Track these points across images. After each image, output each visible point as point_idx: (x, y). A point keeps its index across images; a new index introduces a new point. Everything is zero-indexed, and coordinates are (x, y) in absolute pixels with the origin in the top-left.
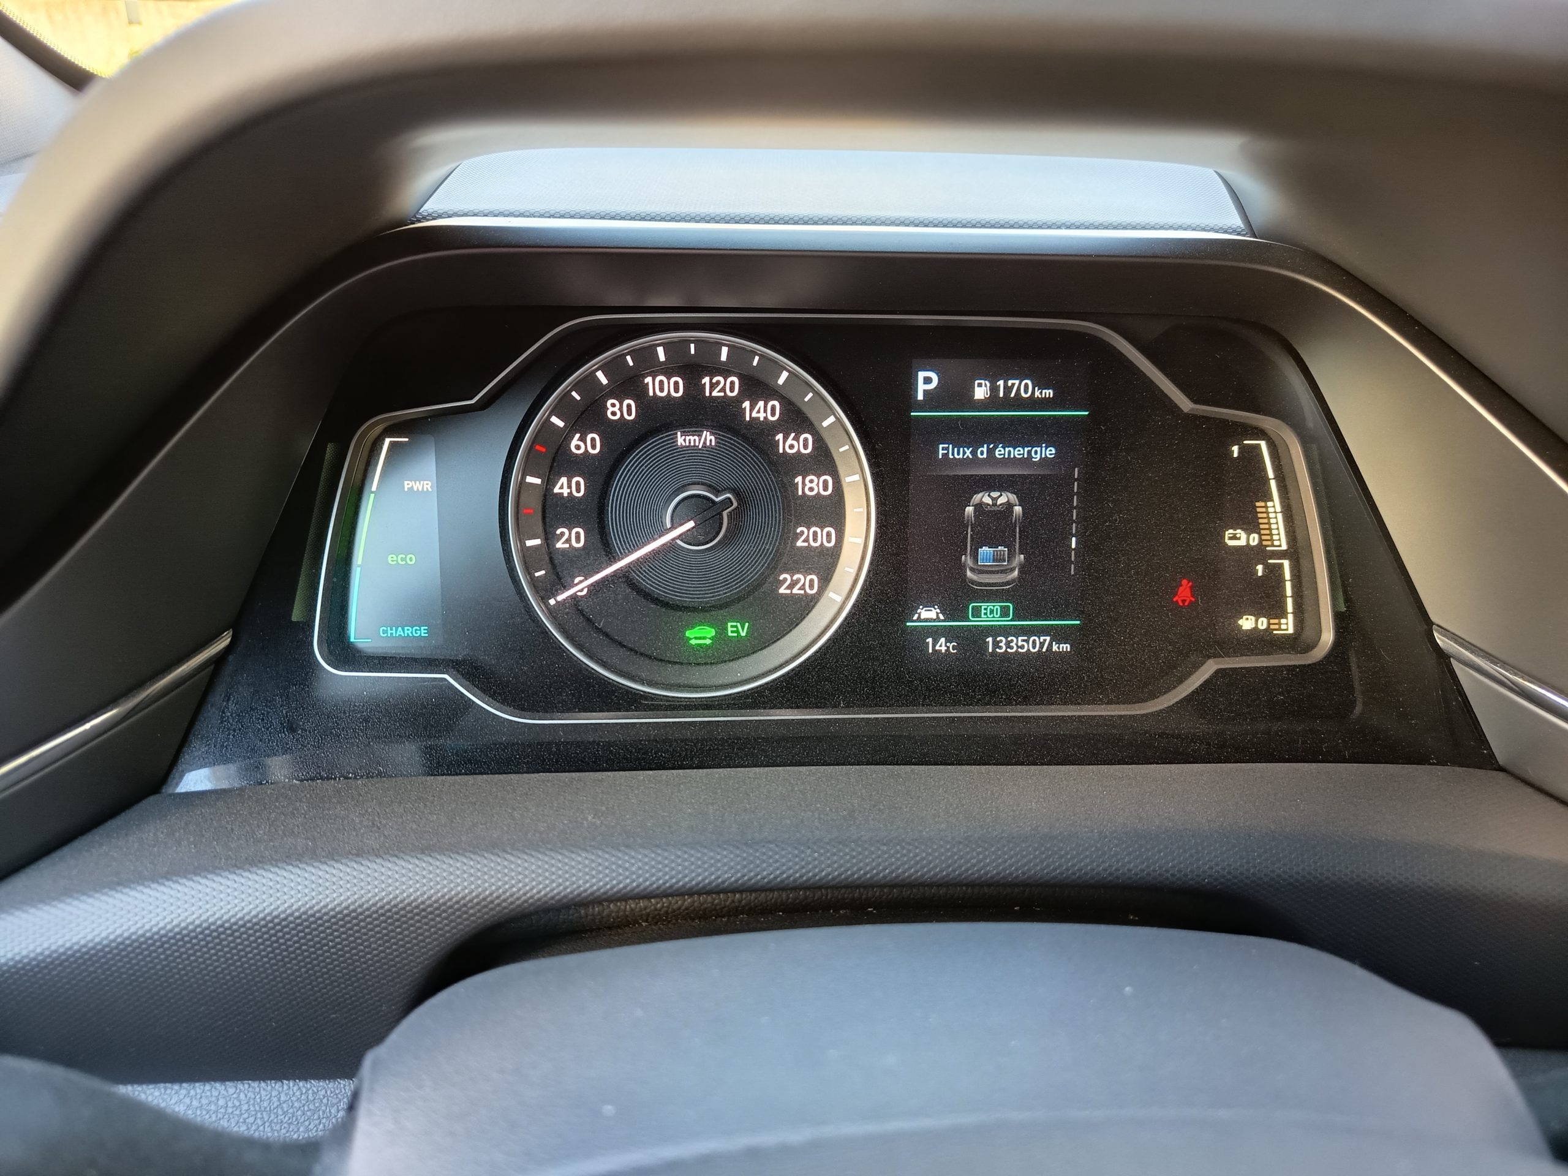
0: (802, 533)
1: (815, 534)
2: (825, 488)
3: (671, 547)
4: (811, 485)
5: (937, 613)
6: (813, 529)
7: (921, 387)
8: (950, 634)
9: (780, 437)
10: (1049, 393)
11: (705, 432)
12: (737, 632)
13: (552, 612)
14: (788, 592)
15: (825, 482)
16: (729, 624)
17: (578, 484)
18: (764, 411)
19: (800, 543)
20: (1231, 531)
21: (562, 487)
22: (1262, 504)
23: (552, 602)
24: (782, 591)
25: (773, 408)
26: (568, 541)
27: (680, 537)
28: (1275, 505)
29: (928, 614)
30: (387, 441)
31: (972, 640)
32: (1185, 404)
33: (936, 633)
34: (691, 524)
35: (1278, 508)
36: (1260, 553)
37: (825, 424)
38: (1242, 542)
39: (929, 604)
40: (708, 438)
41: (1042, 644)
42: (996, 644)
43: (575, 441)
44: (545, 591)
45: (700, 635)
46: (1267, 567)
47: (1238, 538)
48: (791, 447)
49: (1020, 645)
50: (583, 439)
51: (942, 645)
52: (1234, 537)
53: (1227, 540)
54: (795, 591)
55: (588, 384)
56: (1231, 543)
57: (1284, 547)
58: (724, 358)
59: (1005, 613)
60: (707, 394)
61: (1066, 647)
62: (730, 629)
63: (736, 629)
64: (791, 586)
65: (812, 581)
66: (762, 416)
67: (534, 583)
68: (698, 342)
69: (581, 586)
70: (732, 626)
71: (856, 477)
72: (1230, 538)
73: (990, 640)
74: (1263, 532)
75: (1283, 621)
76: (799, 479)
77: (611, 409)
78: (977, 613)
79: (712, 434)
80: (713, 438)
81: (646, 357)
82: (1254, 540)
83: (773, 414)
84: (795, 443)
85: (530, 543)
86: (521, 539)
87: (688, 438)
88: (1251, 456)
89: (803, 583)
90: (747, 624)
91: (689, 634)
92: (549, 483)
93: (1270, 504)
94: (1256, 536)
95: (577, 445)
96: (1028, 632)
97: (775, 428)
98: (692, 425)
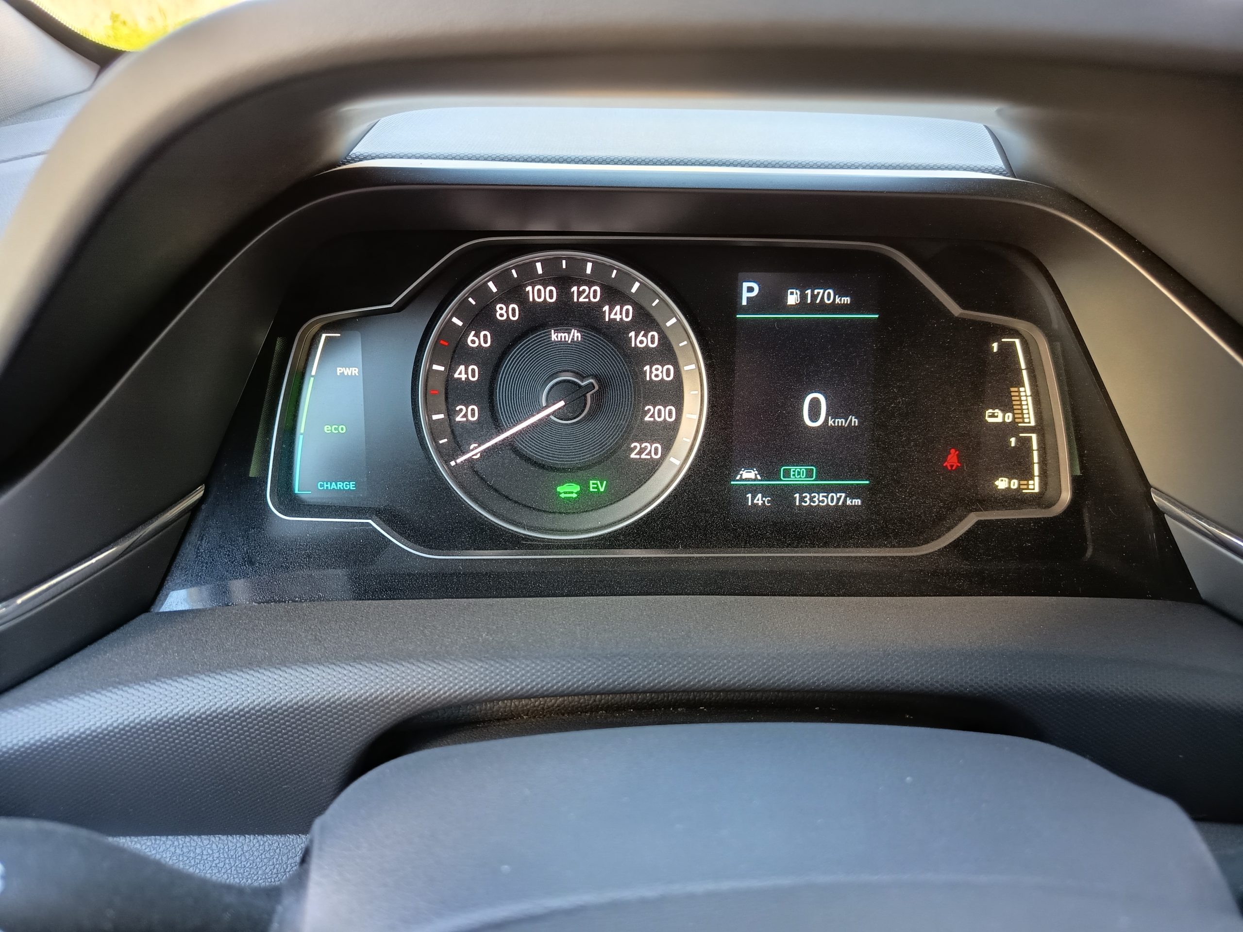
0: (649, 410)
1: (659, 411)
2: (668, 375)
3: (546, 421)
4: (657, 373)
5: (756, 475)
6: (658, 407)
7: (745, 295)
8: (765, 491)
9: (632, 334)
10: (847, 300)
11: (573, 330)
12: (597, 488)
13: (452, 471)
14: (638, 457)
15: (668, 370)
16: (591, 482)
17: (473, 371)
18: (620, 314)
19: (647, 419)
20: (990, 411)
21: (461, 373)
22: (1016, 389)
23: (453, 463)
24: (633, 456)
25: (627, 311)
26: (465, 416)
27: (553, 413)
28: (1026, 390)
29: (749, 475)
30: (324, 336)
31: (783, 495)
32: (955, 309)
33: (754, 490)
34: (562, 403)
35: (1029, 393)
36: (1013, 428)
37: (669, 324)
38: (999, 420)
39: (750, 467)
40: (576, 335)
41: (838, 499)
42: (802, 499)
43: (471, 337)
44: (447, 455)
45: (569, 490)
46: (1019, 440)
47: (996, 417)
48: (641, 342)
49: (821, 500)
50: (477, 335)
51: (759, 500)
52: (993, 416)
53: (987, 418)
54: (643, 456)
55: (482, 292)
56: (990, 420)
57: (1033, 424)
58: (589, 271)
59: (809, 474)
60: (575, 300)
61: (857, 502)
62: (591, 486)
63: (598, 486)
64: (640, 453)
65: (656, 449)
66: (618, 317)
67: (438, 448)
68: (569, 259)
69: (475, 451)
70: (593, 484)
71: (693, 367)
72: (990, 416)
73: (797, 495)
74: (1016, 411)
75: (1031, 482)
76: (647, 368)
77: (499, 312)
78: (787, 474)
79: (578, 331)
80: (579, 335)
81: (527, 271)
82: (1009, 417)
83: (627, 316)
84: (644, 339)
85: (435, 417)
86: (429, 413)
87: (559, 335)
88: (1008, 351)
90: (605, 482)
91: (560, 489)
92: (451, 370)
93: (1022, 389)
94: (1010, 415)
95: (472, 340)
96: (828, 489)
97: (628, 327)
98: (563, 324)
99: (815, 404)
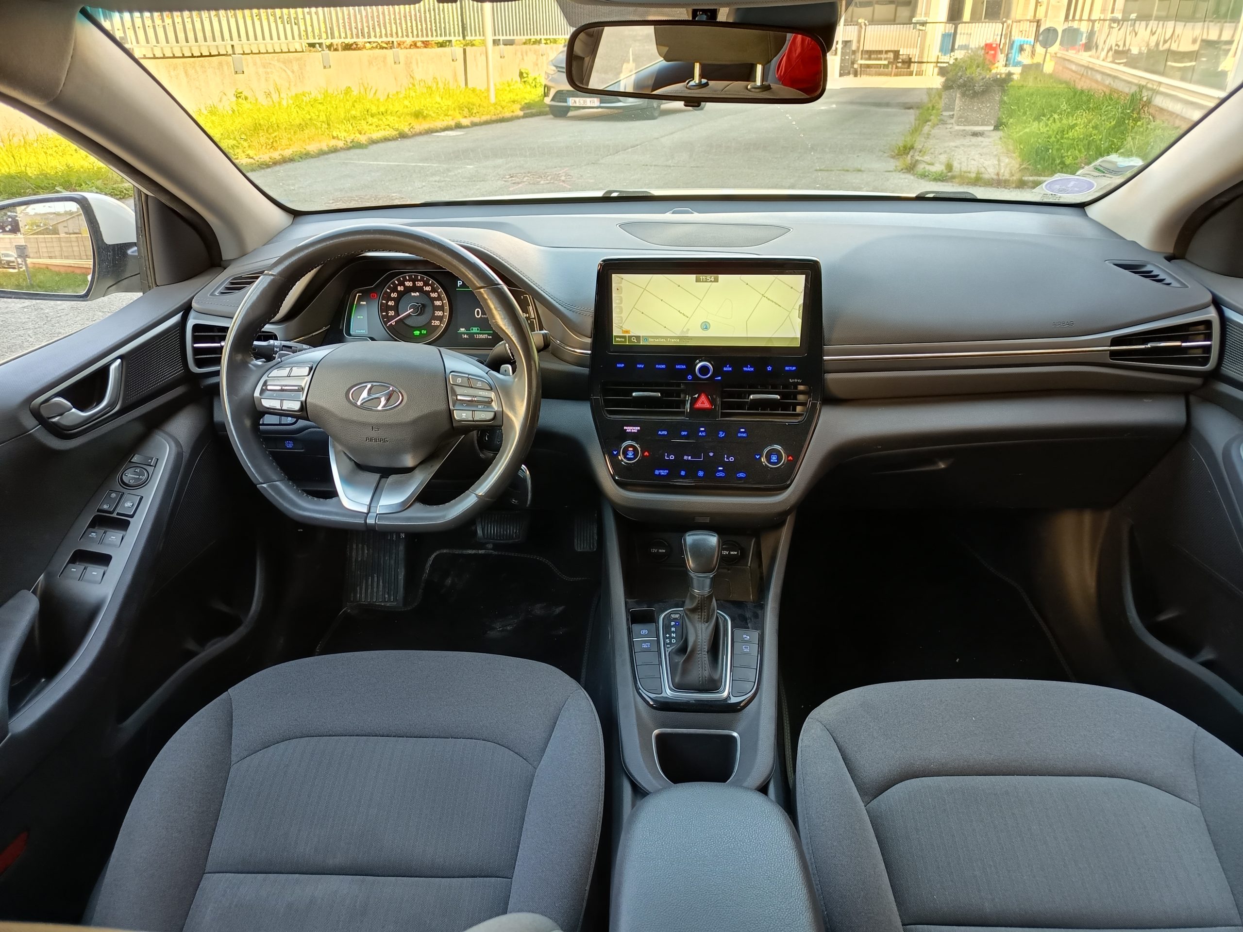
0: (435, 312)
1: (438, 313)
3: (409, 314)
4: (438, 303)
7: (459, 284)
8: (467, 334)
9: (431, 294)
13: (388, 328)
15: (440, 303)
17: (392, 302)
18: (428, 288)
19: (435, 315)
21: (390, 303)
22: (528, 307)
23: (387, 325)
26: (391, 314)
27: (410, 312)
28: (531, 308)
29: (462, 330)
30: (358, 294)
31: (471, 335)
33: (464, 334)
34: (413, 310)
36: (529, 318)
37: (439, 291)
39: (462, 328)
40: (418, 294)
41: (485, 336)
42: (476, 336)
43: (392, 294)
45: (417, 333)
46: (530, 321)
48: (433, 296)
49: (481, 336)
51: (465, 336)
55: (394, 283)
58: (419, 278)
59: (478, 329)
60: (417, 285)
61: (491, 337)
63: (424, 332)
64: (434, 323)
67: (384, 321)
68: (414, 275)
69: (393, 322)
71: (445, 301)
73: (474, 335)
76: (435, 302)
77: (398, 288)
78: (472, 329)
81: (404, 278)
86: (382, 313)
87: (414, 294)
89: (437, 323)
92: (387, 302)
94: (527, 315)
95: (392, 295)
96: (483, 334)
97: (430, 292)
98: (415, 291)
99: (478, 311)
